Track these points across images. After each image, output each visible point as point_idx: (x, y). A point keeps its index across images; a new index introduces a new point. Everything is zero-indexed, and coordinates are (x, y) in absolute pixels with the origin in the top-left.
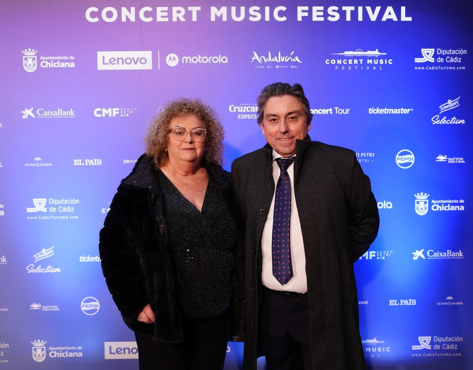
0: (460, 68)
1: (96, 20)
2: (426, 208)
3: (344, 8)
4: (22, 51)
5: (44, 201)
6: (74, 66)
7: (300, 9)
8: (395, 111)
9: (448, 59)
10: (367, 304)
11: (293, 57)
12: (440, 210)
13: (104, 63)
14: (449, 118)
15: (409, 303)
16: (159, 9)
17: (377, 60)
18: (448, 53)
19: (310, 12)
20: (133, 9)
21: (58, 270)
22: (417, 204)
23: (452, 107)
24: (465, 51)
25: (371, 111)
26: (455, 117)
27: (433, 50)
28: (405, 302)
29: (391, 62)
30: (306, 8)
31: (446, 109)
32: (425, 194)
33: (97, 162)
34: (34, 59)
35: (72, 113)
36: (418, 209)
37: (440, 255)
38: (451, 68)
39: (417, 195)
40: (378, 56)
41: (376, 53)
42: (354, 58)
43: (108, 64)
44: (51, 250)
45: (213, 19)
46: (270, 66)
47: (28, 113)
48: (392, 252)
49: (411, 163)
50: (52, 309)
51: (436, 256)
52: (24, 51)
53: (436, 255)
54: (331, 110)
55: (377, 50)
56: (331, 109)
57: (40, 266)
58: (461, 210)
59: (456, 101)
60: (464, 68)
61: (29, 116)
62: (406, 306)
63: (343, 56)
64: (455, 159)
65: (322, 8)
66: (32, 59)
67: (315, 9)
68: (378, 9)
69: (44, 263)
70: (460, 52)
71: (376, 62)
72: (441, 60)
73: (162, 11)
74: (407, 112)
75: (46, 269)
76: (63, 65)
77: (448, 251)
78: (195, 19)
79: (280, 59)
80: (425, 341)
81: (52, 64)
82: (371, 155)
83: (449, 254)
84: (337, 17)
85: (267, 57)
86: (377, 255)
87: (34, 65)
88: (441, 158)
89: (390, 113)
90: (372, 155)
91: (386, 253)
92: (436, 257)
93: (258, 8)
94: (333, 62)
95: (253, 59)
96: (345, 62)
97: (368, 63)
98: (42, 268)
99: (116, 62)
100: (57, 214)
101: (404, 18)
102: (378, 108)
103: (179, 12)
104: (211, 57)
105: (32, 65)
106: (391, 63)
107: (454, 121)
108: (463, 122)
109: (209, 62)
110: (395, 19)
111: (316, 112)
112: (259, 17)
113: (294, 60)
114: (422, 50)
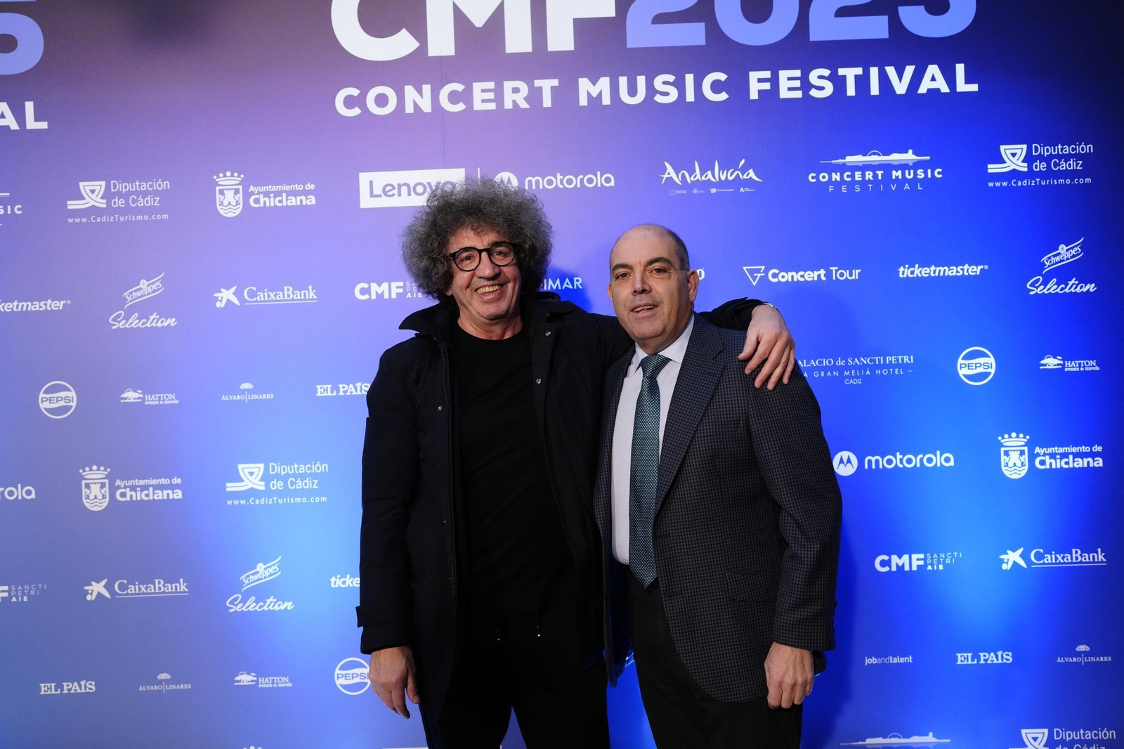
0: (1081, 181)
1: (356, 111)
2: (1023, 465)
3: (841, 72)
4: (215, 177)
5: (259, 468)
6: (314, 202)
7: (754, 76)
8: (953, 271)
9: (1056, 165)
10: (911, 661)
11: (744, 170)
12: (1054, 467)
13: (372, 195)
14: (1063, 280)
15: (998, 660)
16: (477, 87)
17: (912, 171)
18: (1054, 151)
19: (774, 81)
20: (427, 89)
21: (289, 605)
22: (1005, 457)
23: (1067, 259)
24: (1090, 147)
25: (903, 272)
26: (1074, 279)
27: (1025, 147)
28: (991, 658)
29: (939, 173)
30: (767, 74)
31: (1056, 263)
32: (1021, 435)
33: (361, 389)
34: (237, 192)
35: (311, 294)
36: (1007, 466)
37: (1056, 559)
38: (1061, 181)
39: (1003, 438)
40: (914, 163)
41: (909, 156)
42: (864, 168)
43: (380, 196)
44: (274, 565)
45: (583, 101)
46: (699, 189)
47: (226, 296)
48: (958, 555)
49: (989, 373)
50: (277, 683)
51: (1050, 561)
52: (218, 177)
53: (1049, 559)
54: (822, 272)
55: (910, 151)
56: (822, 270)
57: (253, 598)
58: (1097, 466)
59: (1076, 246)
60: (1088, 180)
61: (229, 301)
62: (993, 665)
63: (844, 164)
64: (1080, 364)
65: (797, 73)
66: (233, 191)
67: (783, 75)
68: (909, 70)
69: (260, 592)
70: (1079, 150)
71: (909, 175)
72: (1040, 166)
73: (483, 91)
74: (976, 272)
75: (265, 603)
76: (294, 201)
77: (1074, 550)
78: (547, 102)
79: (718, 174)
80: (1035, 739)
81: (272, 199)
82: (906, 359)
83: (1076, 557)
84: (829, 89)
85: (692, 172)
86: (928, 562)
87: (237, 203)
88: (1051, 362)
89: (941, 274)
90: (910, 359)
91: (946, 557)
92: (1049, 564)
93: (671, 78)
94: (824, 177)
95: (665, 176)
96: (848, 176)
97: (894, 177)
98: (257, 602)
99: (396, 192)
100: (285, 493)
101: (962, 86)
102: (917, 266)
103: (516, 90)
104: (582, 176)
105: (234, 203)
106: (941, 176)
107: (1073, 286)
108: (1091, 287)
109: (579, 186)
110: (945, 89)
111: (792, 276)
112: (674, 94)
113: (745, 177)
114: (1002, 148)
